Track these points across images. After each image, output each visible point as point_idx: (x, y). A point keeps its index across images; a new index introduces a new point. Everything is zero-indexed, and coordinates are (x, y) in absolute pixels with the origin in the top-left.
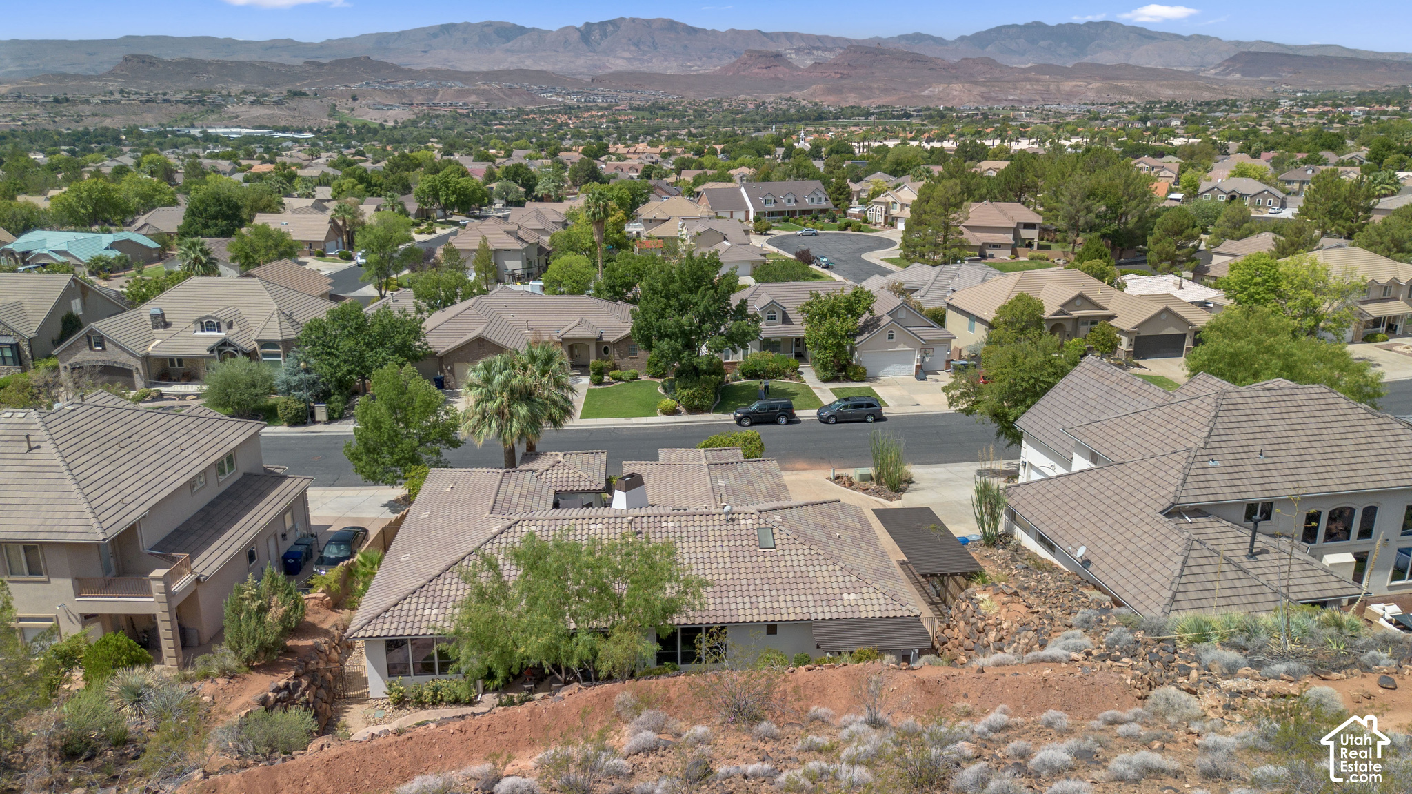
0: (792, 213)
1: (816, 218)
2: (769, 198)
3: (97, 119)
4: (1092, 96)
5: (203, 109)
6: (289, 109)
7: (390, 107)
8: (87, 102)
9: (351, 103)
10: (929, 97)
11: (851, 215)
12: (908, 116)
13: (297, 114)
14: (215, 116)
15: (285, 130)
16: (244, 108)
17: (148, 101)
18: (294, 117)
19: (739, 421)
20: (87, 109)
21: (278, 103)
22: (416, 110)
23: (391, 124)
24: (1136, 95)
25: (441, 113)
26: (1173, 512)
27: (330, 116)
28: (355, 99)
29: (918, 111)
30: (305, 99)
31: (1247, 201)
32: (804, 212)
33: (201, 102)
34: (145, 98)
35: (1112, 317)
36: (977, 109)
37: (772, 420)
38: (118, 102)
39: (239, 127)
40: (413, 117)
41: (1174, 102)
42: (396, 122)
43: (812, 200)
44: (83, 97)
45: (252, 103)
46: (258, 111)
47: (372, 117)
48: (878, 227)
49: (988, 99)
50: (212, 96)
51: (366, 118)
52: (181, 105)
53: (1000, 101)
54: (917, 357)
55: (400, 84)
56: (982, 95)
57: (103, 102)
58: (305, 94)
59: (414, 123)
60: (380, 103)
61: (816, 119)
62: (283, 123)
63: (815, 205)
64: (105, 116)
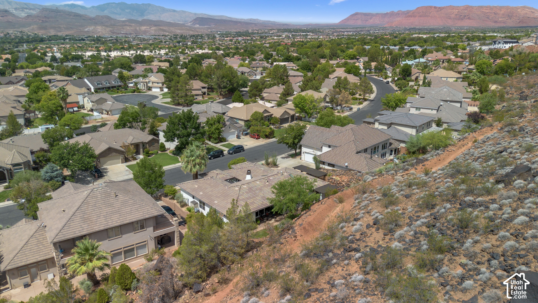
0: (109, 88)
1: (118, 89)
2: (98, 83)
4: (153, 32)
10: (88, 31)
11: (130, 87)
12: (84, 40)
24: (169, 32)
26: (358, 153)
29: (86, 38)
31: (246, 74)
32: (113, 87)
35: (272, 115)
36: (111, 37)
37: (219, 156)
41: (182, 35)
43: (115, 82)
48: (144, 91)
49: (113, 33)
53: (119, 34)
54: (236, 132)
56: (111, 31)
61: (40, 41)
63: (116, 84)
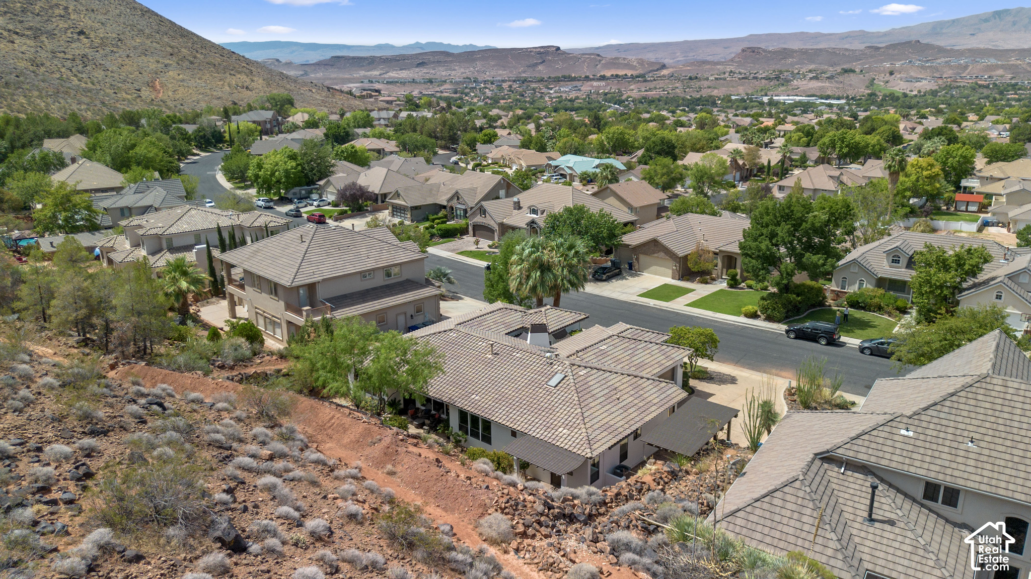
3: (710, 90)
5: (777, 83)
6: (837, 82)
7: (918, 80)
8: (707, 79)
9: (887, 77)
13: (841, 86)
14: (783, 88)
15: (828, 98)
16: (804, 83)
17: (743, 78)
18: (838, 88)
19: (787, 332)
20: (706, 83)
21: (830, 78)
22: (940, 82)
23: (915, 93)
25: (962, 84)
27: (867, 87)
28: (891, 73)
30: (852, 75)
33: (777, 78)
34: (743, 76)
37: (814, 339)
38: (725, 79)
39: (797, 95)
40: (935, 88)
42: (919, 92)
44: (706, 76)
45: (811, 79)
46: (815, 84)
47: (899, 86)
50: (786, 74)
51: (896, 89)
52: (763, 81)
55: (939, 61)
57: (716, 79)
58: (853, 71)
59: (934, 93)
60: (911, 77)
62: (829, 93)
64: (715, 88)
